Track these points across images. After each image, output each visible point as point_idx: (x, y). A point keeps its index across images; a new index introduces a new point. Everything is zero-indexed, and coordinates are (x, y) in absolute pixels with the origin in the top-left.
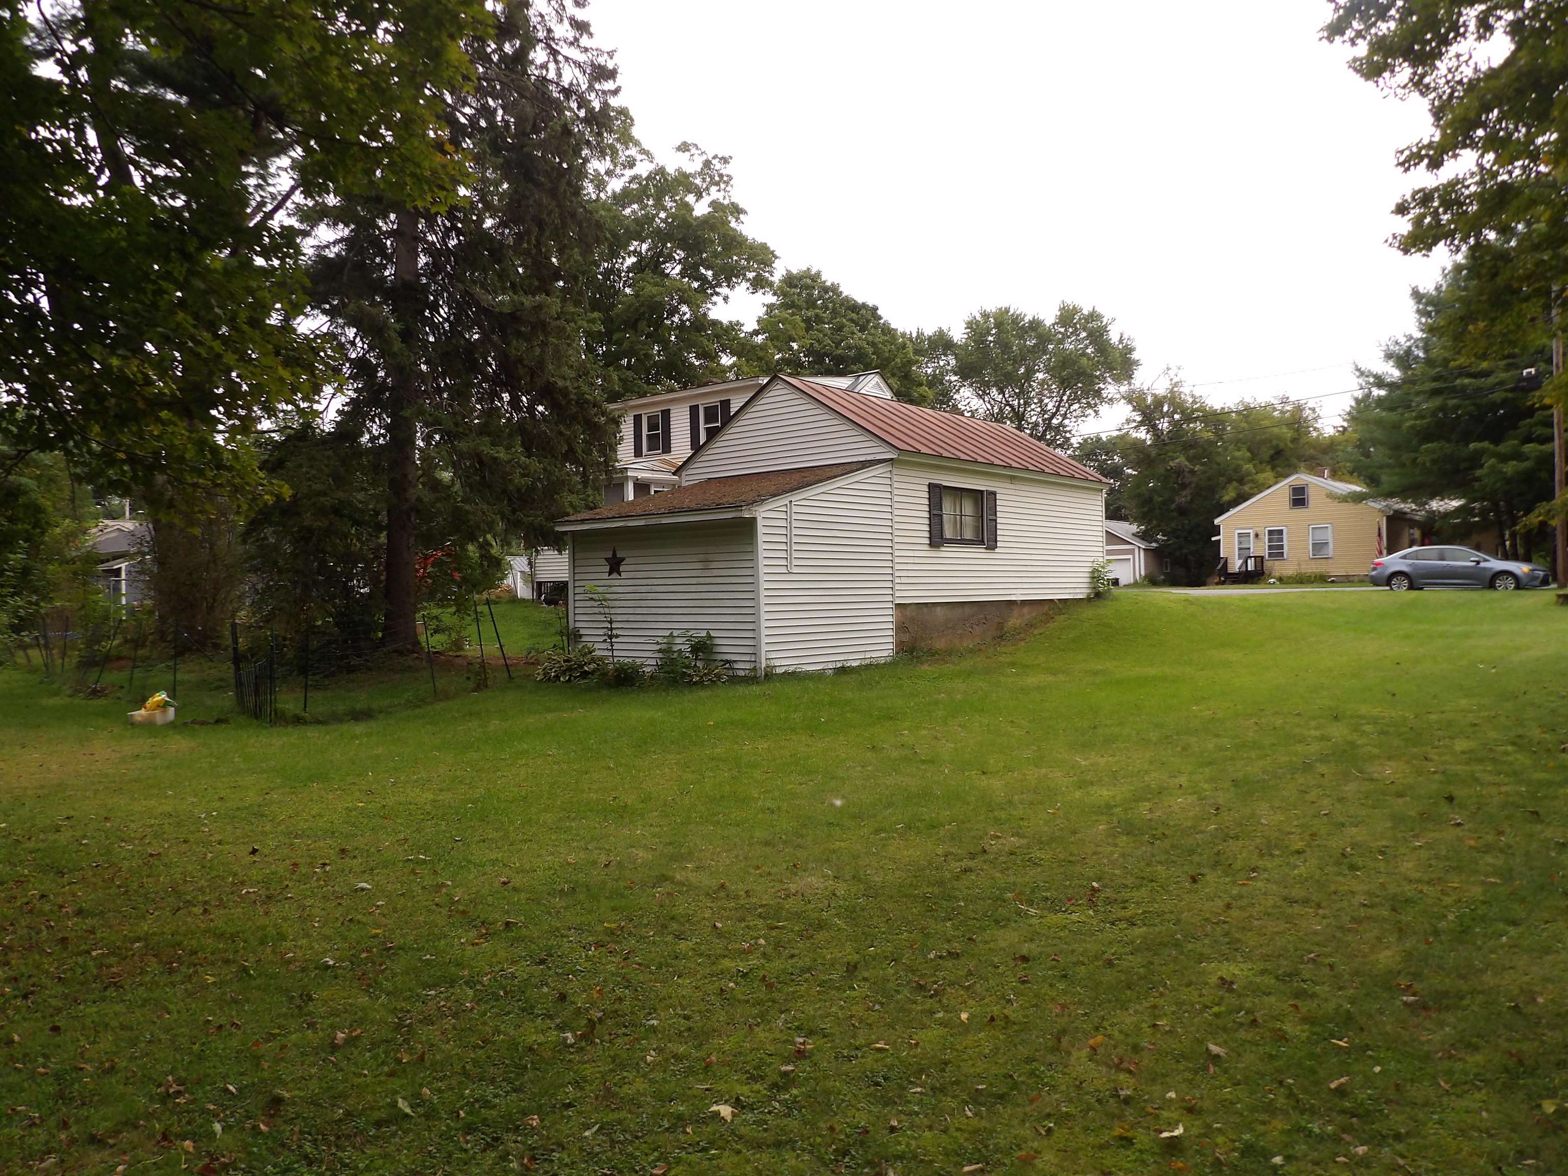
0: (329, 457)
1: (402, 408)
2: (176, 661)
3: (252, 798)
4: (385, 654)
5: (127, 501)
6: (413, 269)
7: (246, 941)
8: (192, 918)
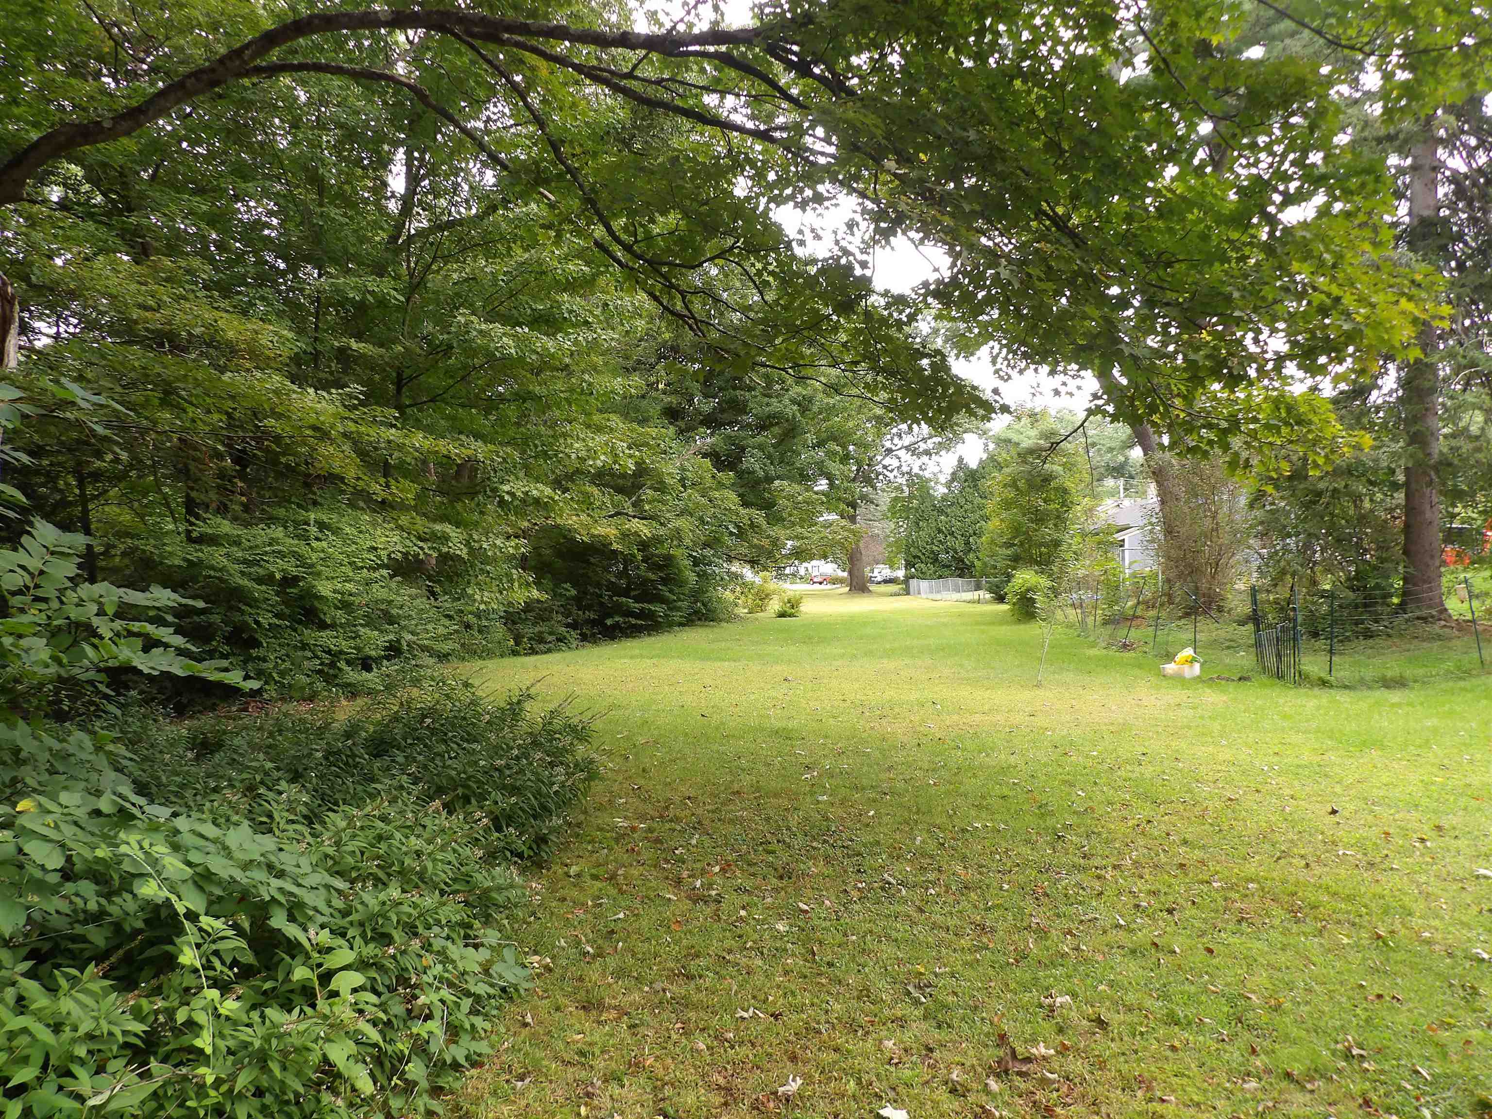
2: (1183, 621)
3: (1307, 757)
4: (1407, 621)
5: (1121, 482)
6: (1432, 203)
7: (1366, 906)
8: (1295, 870)
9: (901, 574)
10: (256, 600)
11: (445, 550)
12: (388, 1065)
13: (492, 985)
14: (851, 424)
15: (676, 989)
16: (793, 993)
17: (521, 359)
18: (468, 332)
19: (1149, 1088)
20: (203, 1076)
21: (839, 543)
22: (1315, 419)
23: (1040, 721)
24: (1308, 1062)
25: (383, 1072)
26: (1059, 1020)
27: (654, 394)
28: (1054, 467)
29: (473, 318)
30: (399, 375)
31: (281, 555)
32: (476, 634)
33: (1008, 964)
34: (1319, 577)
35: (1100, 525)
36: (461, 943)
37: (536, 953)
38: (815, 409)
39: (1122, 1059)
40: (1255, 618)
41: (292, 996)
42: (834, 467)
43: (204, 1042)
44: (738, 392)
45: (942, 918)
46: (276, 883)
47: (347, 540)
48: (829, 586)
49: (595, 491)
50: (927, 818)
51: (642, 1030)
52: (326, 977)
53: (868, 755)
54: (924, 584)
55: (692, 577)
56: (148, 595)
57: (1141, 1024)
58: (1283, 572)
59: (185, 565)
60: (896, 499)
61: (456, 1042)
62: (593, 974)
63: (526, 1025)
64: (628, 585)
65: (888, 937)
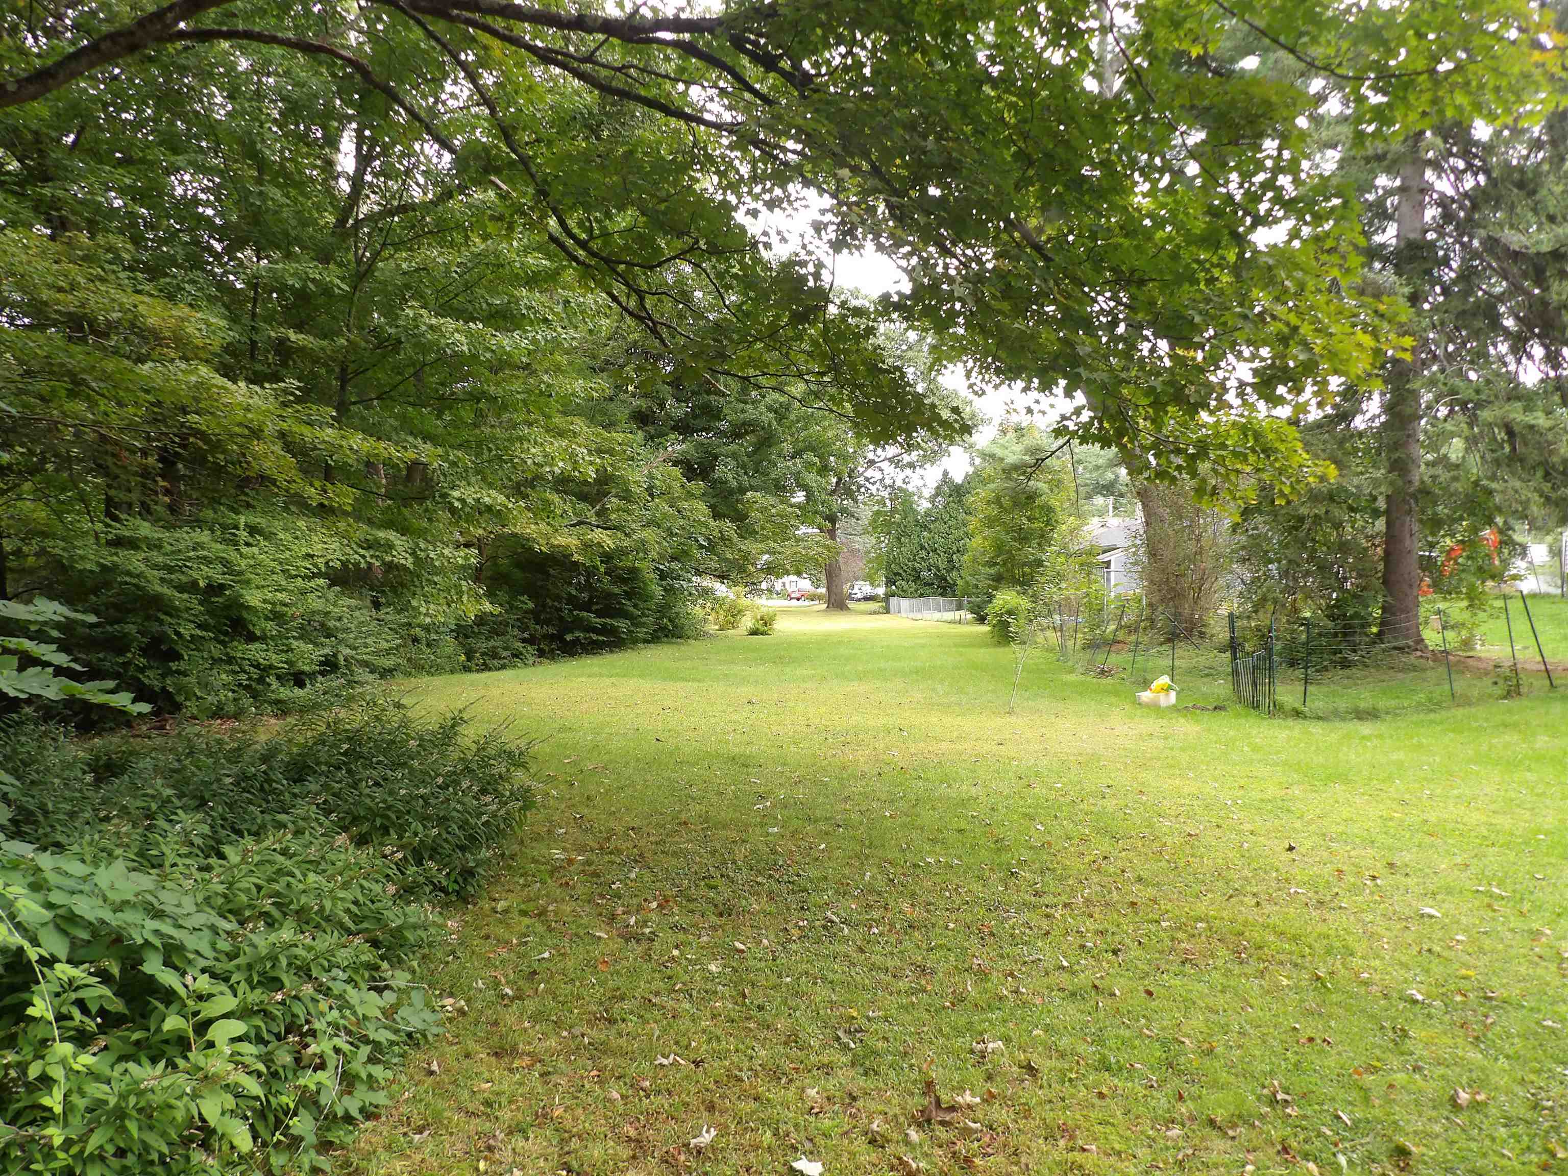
0: (1325, 442)
1: (1408, 381)
2: (1165, 647)
3: (1273, 791)
4: (1384, 651)
5: (1111, 500)
6: (1419, 225)
7: (1310, 947)
8: (1245, 910)
9: (881, 591)
10: (177, 609)
11: (388, 558)
12: (271, 1118)
13: (396, 1032)
14: (830, 434)
15: (595, 1034)
16: (718, 1039)
17: (474, 357)
18: (417, 327)
19: (1072, 1138)
20: (51, 1137)
21: (812, 558)
22: (1282, 448)
23: (1008, 750)
24: (1232, 1108)
25: (267, 1126)
26: (990, 1066)
27: (623, 396)
28: (1039, 484)
29: (423, 311)
30: (344, 370)
31: (207, 561)
32: (424, 647)
33: (944, 1008)
34: (1300, 604)
35: (1085, 545)
36: (364, 986)
37: (451, 995)
38: (793, 417)
39: (1048, 1107)
40: (1233, 646)
41: (165, 1047)
42: (811, 478)
43: (54, 1101)
44: (712, 398)
45: (882, 959)
46: (152, 924)
47: (281, 546)
48: (807, 603)
49: (556, 498)
50: (880, 853)
51: (554, 1078)
52: (203, 1027)
53: (825, 785)
54: (905, 603)
55: (657, 591)
56: (32, 608)
57: (1071, 1070)
58: (1264, 599)
59: (97, 569)
60: (878, 513)
61: (350, 1093)
62: (510, 1017)
63: (431, 1073)
64: (591, 598)
65: (824, 978)
